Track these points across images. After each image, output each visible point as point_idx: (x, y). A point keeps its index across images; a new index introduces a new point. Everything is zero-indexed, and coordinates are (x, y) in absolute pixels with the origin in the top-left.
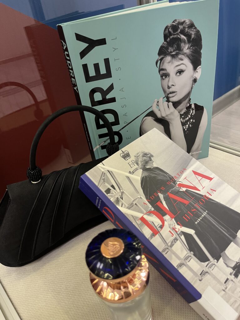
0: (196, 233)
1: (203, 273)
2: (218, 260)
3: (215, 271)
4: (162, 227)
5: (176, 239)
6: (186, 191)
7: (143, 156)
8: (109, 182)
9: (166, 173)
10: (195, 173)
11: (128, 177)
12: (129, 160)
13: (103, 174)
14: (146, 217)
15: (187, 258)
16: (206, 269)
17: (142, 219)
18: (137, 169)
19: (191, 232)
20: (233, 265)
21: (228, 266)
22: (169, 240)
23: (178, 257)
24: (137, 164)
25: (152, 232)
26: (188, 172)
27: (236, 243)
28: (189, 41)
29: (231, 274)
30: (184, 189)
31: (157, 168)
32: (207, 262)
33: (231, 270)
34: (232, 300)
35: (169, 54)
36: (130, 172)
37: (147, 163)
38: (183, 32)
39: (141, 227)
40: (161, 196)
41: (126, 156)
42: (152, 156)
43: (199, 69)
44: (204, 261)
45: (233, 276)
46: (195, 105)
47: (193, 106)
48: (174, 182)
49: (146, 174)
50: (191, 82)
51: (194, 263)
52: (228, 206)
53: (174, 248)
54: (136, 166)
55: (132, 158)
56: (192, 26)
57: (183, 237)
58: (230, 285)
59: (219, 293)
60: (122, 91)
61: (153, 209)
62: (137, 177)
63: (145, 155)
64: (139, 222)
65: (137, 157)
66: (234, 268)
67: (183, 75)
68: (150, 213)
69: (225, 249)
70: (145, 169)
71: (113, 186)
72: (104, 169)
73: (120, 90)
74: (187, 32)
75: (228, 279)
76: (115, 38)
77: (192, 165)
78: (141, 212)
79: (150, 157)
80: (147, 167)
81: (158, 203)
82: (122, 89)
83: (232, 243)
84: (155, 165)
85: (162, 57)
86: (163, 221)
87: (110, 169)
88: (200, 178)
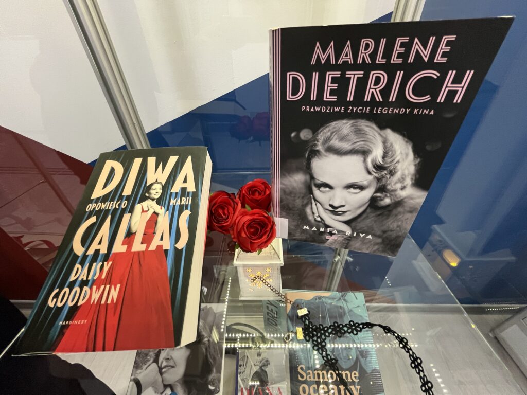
10: (279, 389)
11: (252, 366)
14: (244, 389)
26: (276, 386)
36: (254, 364)
39: (240, 391)
40: (256, 386)
41: (259, 355)
49: (259, 371)
77: (281, 384)
84: (266, 370)
88: (279, 393)
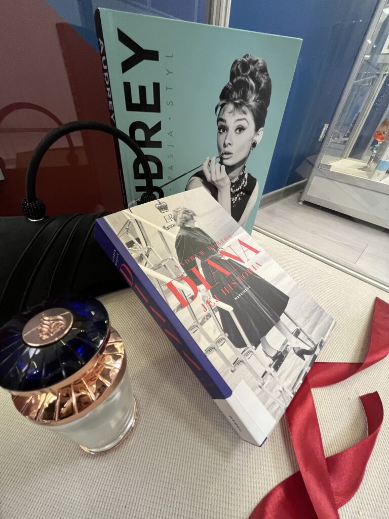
0: (234, 311)
1: (237, 362)
2: (256, 347)
3: (251, 360)
4: (193, 298)
5: (209, 316)
6: (229, 260)
7: (184, 213)
8: (134, 233)
9: (208, 237)
10: (241, 243)
11: (161, 233)
12: (166, 214)
13: (128, 222)
14: (175, 283)
15: (219, 341)
16: (241, 357)
17: (170, 285)
18: (173, 226)
19: (229, 308)
20: (273, 354)
21: (267, 355)
22: (201, 315)
23: (208, 339)
24: (175, 220)
25: (180, 303)
26: (233, 240)
27: (279, 329)
28: (257, 91)
29: (270, 366)
30: (227, 258)
31: (199, 230)
32: (243, 349)
33: (271, 361)
34: (270, 401)
35: (232, 101)
36: (164, 227)
37: (187, 220)
38: (252, 75)
39: (166, 294)
40: (198, 261)
41: (163, 208)
42: (195, 215)
43: (261, 131)
44: (240, 347)
45: (272, 369)
46: (249, 175)
47: (246, 176)
48: (217, 248)
49: (184, 233)
50: (249, 145)
51: (228, 349)
52: (273, 284)
53: (204, 326)
54: (173, 222)
55: (170, 212)
56: (264, 70)
57: (218, 314)
58: (268, 379)
59: (253, 390)
60: (171, 135)
61: (185, 275)
62: (173, 235)
63: (186, 212)
64: (165, 288)
65: (176, 212)
66: (274, 358)
67: (244, 133)
68: (181, 278)
69: (265, 334)
70: (183, 227)
71: (138, 240)
72: (131, 216)
73: (168, 134)
74: (258, 77)
75: (266, 372)
76: (171, 55)
78: (170, 276)
79: (192, 216)
80: (187, 226)
81: (194, 269)
82: (171, 133)
83: (274, 327)
84: (196, 225)
85: (224, 102)
86: (196, 291)
87: (139, 219)
88: (245, 249)
